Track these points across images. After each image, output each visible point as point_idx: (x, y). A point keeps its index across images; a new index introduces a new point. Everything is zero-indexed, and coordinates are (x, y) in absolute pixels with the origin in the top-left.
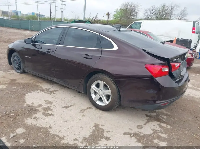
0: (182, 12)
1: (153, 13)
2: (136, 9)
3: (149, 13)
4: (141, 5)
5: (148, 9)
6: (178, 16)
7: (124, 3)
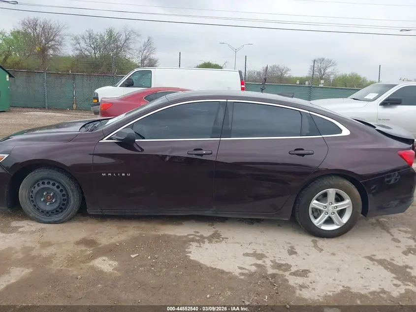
0: (145, 46)
1: (92, 46)
2: (56, 35)
3: (83, 45)
4: (66, 26)
5: (80, 37)
6: (141, 53)
7: (25, 19)
